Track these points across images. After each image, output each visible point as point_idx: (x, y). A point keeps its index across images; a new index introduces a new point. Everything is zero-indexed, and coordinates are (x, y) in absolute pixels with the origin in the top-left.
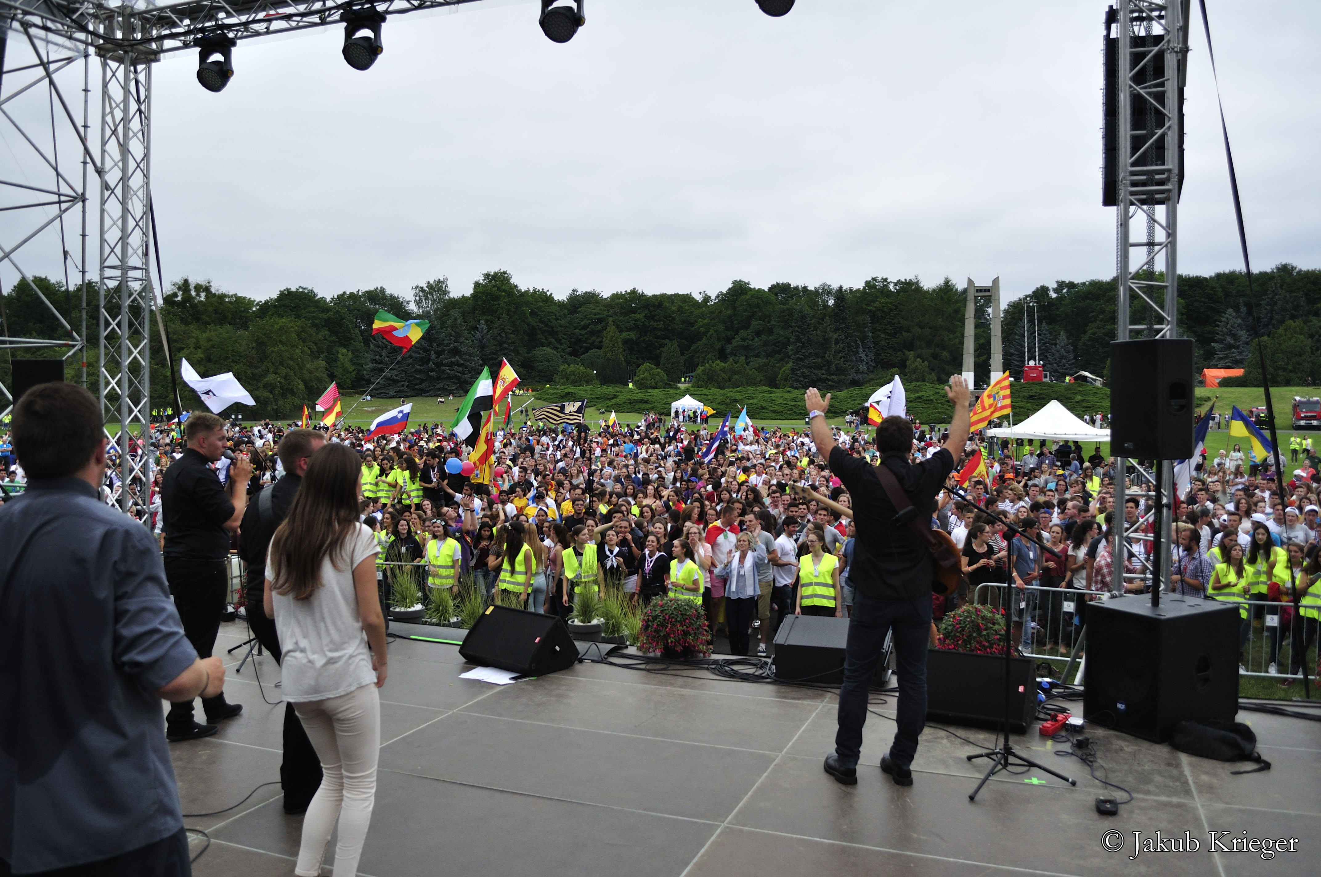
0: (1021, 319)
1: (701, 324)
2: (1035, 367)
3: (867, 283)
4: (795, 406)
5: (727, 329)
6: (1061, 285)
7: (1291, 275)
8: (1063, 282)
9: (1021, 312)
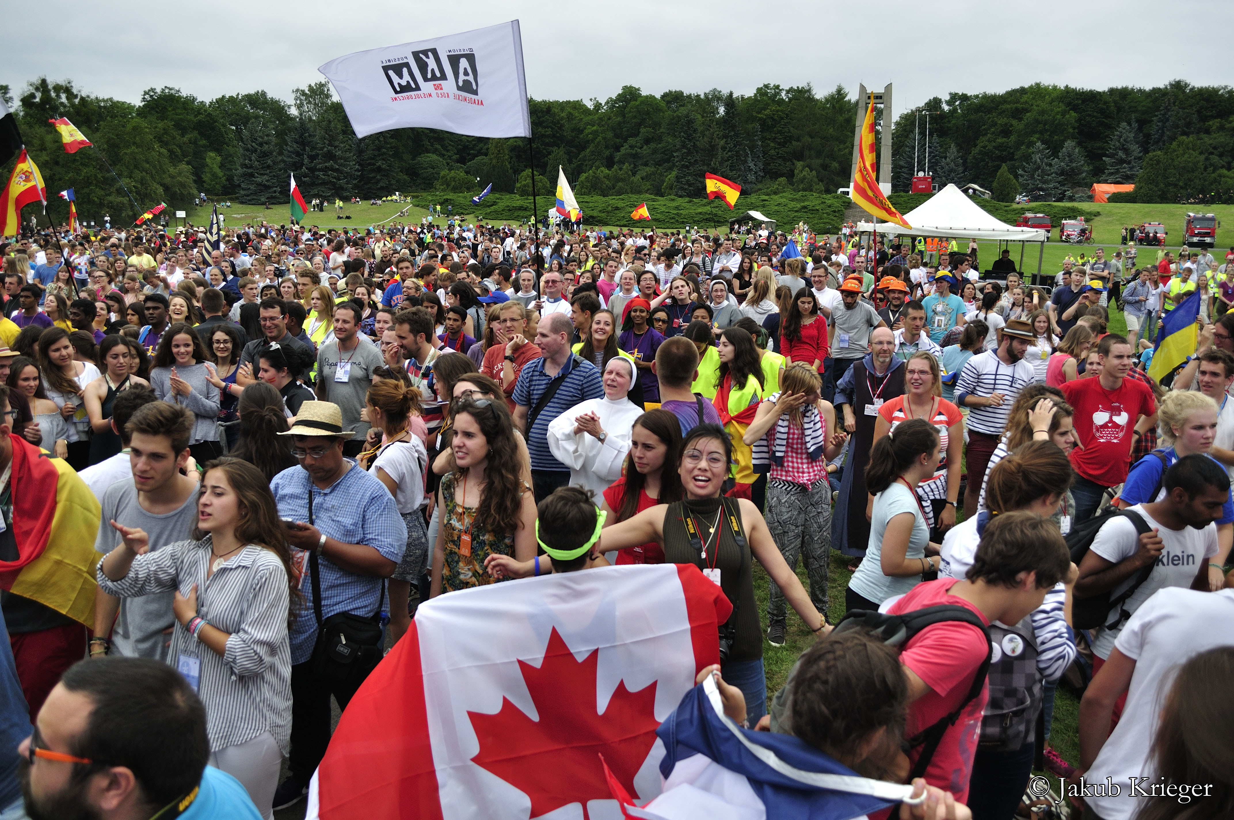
0: (912, 131)
1: (590, 131)
2: (925, 178)
3: (759, 90)
4: (677, 214)
5: (616, 136)
6: (954, 97)
7: (1184, 92)
8: (956, 94)
9: (913, 124)
